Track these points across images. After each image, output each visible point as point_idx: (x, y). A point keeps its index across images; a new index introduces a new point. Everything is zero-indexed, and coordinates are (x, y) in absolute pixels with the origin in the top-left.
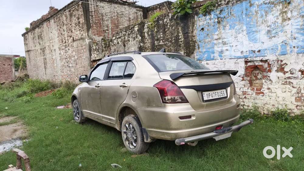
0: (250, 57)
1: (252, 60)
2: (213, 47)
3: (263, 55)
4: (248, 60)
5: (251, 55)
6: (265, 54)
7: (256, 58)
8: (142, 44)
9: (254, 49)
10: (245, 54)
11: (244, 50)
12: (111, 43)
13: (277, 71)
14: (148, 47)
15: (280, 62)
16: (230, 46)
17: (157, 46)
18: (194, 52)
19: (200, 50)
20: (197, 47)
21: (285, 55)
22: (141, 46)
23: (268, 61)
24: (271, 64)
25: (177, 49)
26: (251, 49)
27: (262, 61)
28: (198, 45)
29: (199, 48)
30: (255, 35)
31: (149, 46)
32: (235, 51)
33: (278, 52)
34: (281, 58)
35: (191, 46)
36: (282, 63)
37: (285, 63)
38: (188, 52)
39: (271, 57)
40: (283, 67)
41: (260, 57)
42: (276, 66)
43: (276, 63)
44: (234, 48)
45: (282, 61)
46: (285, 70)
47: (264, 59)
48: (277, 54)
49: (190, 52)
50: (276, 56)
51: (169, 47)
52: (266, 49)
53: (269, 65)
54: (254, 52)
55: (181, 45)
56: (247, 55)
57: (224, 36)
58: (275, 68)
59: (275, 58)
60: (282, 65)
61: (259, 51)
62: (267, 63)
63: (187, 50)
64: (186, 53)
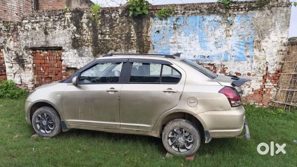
0: (201, 61)
1: (202, 63)
2: (169, 49)
3: (211, 60)
4: (199, 63)
5: (202, 59)
6: (213, 59)
7: (206, 62)
8: (77, 35)
9: (204, 55)
10: (197, 58)
11: (197, 55)
12: (19, 27)
13: (220, 73)
14: (88, 40)
15: (223, 66)
16: (185, 50)
17: (101, 40)
18: (149, 52)
19: (155, 50)
20: (151, 47)
21: (227, 61)
22: (75, 38)
23: (214, 65)
24: (216, 67)
25: (128, 47)
26: (202, 55)
27: (209, 64)
28: (153, 45)
29: (154, 48)
30: (206, 44)
31: (89, 38)
32: (188, 55)
33: (222, 59)
34: (224, 63)
35: (144, 45)
36: (224, 67)
37: (226, 67)
38: (142, 51)
39: (217, 62)
40: (225, 70)
41: (209, 61)
42: (220, 69)
43: (220, 66)
44: (188, 52)
45: (224, 65)
46: (226, 72)
47: (211, 63)
48: (221, 60)
49: (144, 51)
50: (220, 61)
51: (118, 43)
52: (213, 56)
53: (215, 68)
54: (205, 57)
55: (134, 44)
56: (199, 59)
57: (179, 40)
58: (219, 71)
59: (219, 63)
60: (224, 69)
61: (208, 57)
62: (213, 66)
63: (140, 48)
64: (139, 51)
